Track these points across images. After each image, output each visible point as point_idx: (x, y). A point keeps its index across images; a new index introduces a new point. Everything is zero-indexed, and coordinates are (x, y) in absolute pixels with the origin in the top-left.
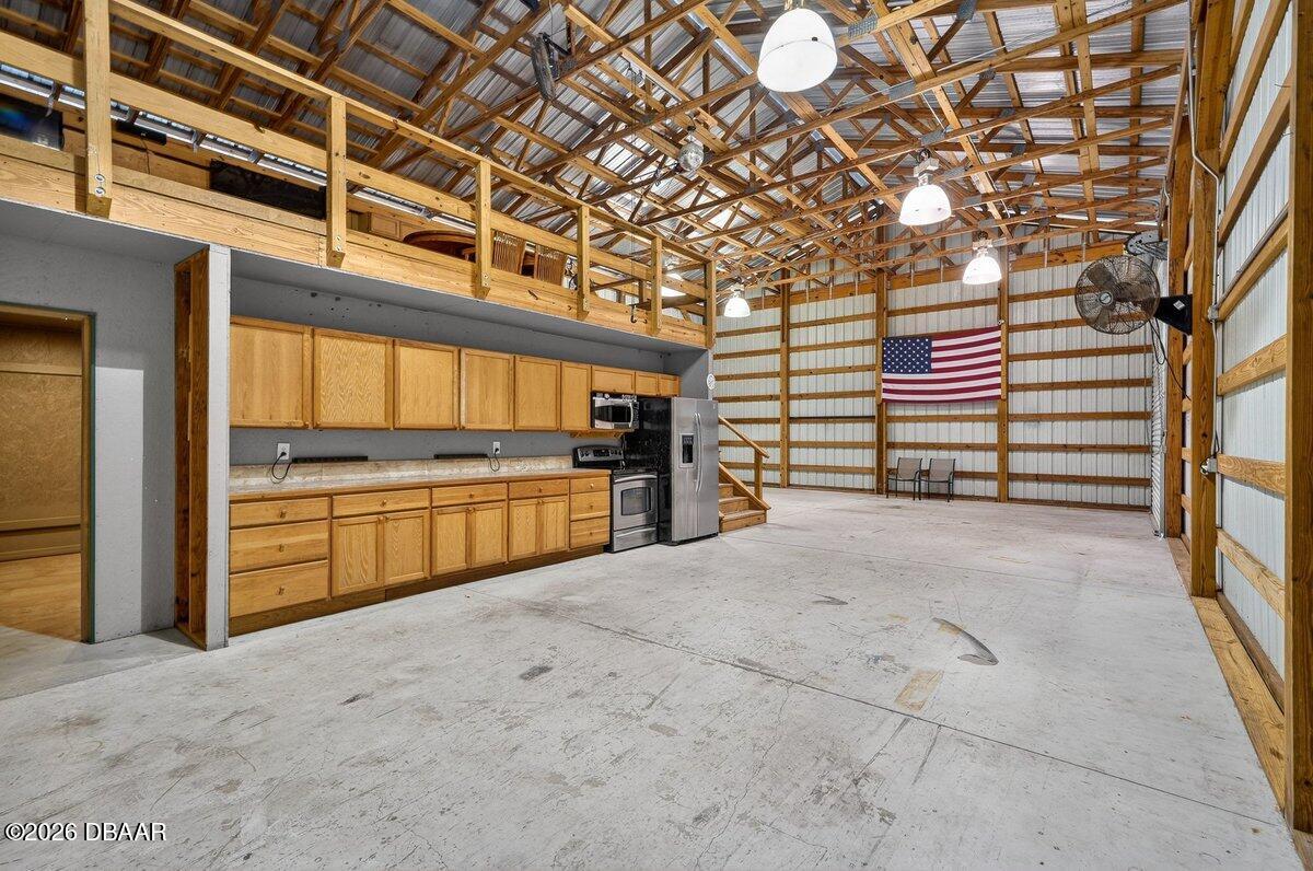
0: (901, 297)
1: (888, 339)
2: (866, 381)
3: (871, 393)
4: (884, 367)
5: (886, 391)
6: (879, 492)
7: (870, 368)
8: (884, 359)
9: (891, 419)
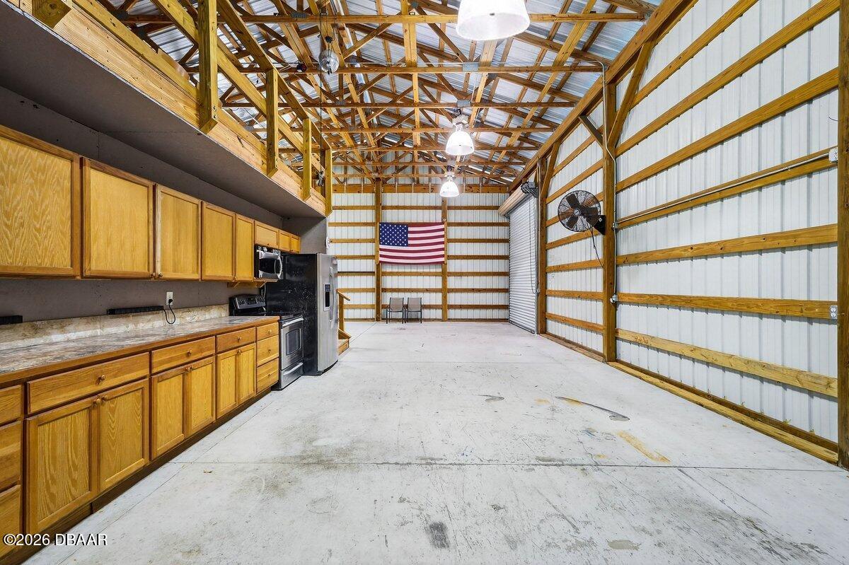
0: (390, 198)
1: (383, 224)
2: (369, 249)
3: (372, 257)
4: (380, 241)
5: (381, 256)
6: (378, 319)
7: (372, 241)
8: (380, 236)
9: (385, 274)
